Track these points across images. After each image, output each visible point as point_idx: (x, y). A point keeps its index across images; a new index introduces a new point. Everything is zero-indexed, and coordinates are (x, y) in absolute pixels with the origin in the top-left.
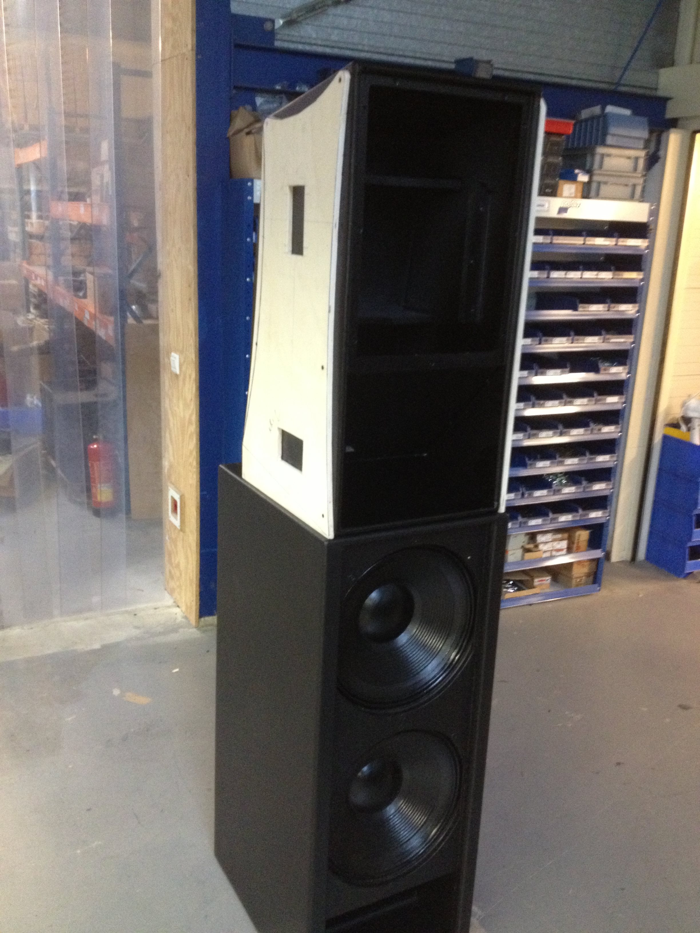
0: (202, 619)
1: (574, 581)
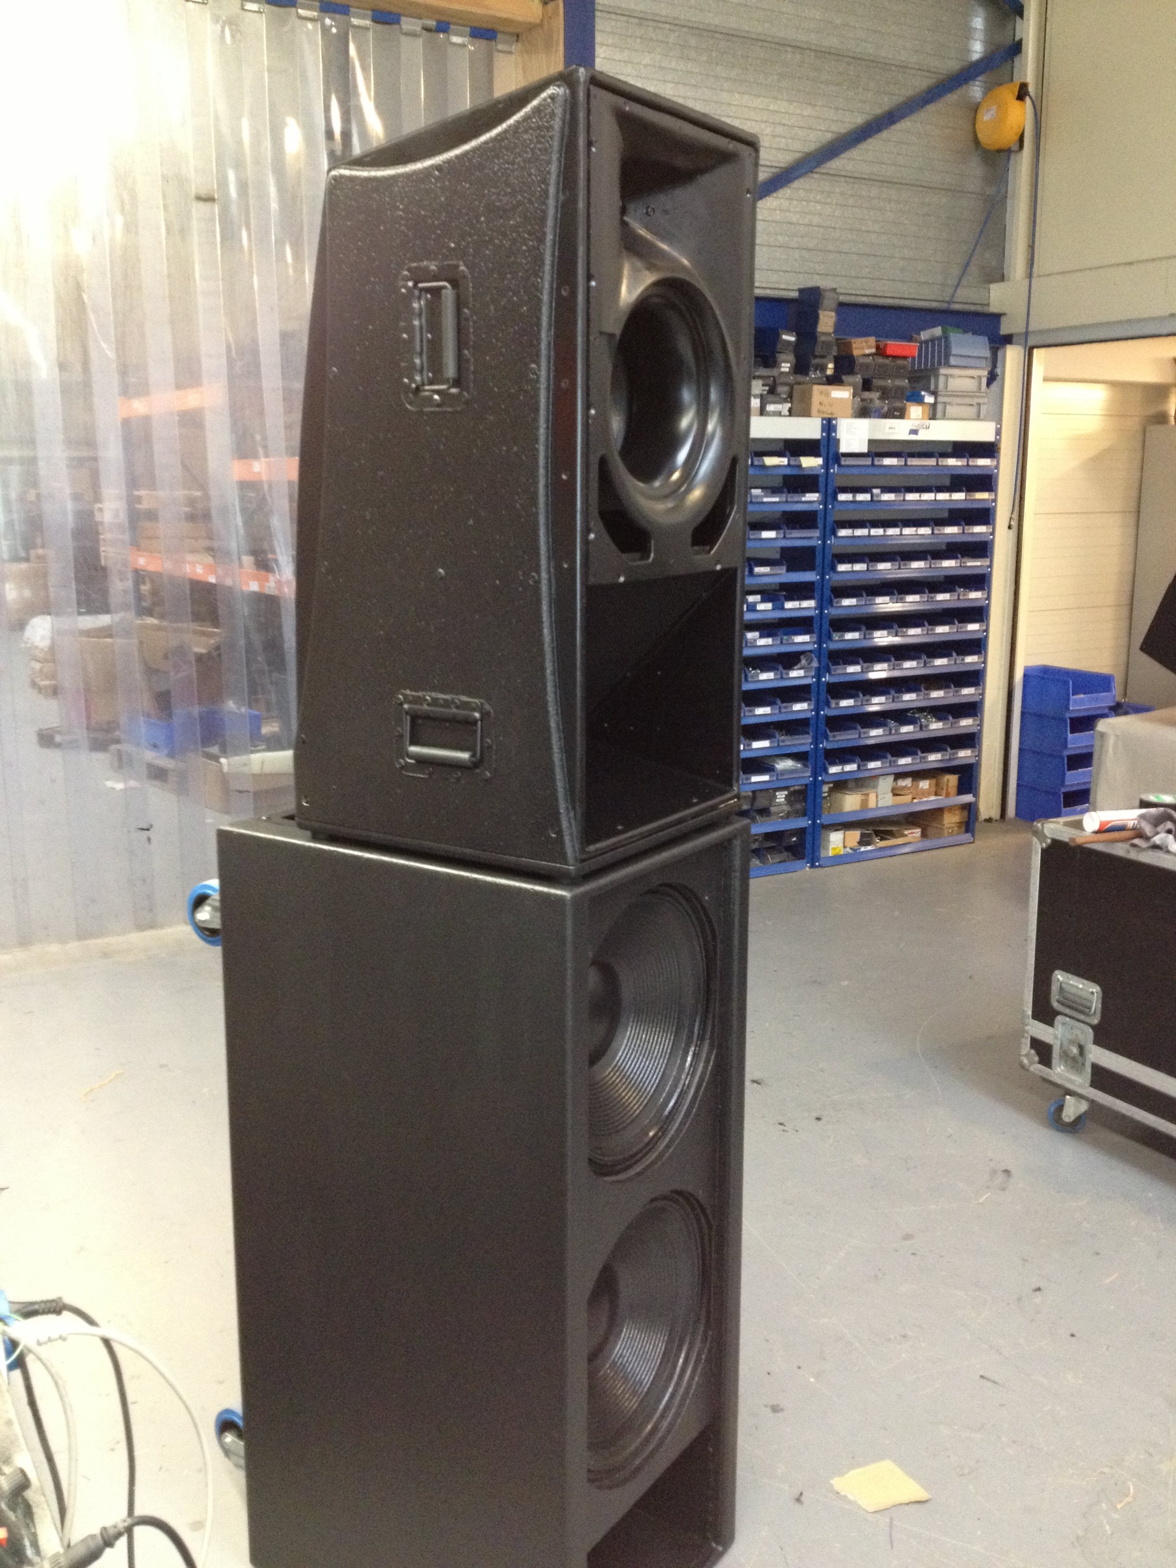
1: (946, 831)
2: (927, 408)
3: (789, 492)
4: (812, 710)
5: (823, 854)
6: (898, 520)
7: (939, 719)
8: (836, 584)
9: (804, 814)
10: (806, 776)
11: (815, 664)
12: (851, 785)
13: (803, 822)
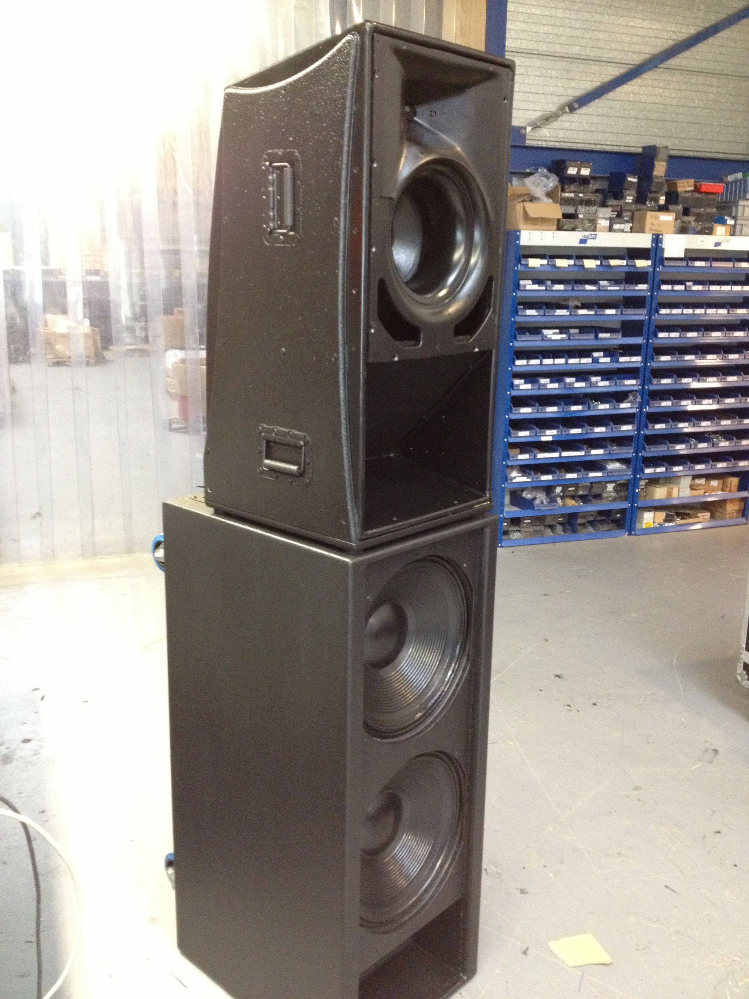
1: (728, 515)
2: (729, 228)
3: (626, 284)
4: (635, 430)
5: (638, 526)
6: (704, 303)
7: (727, 439)
8: (656, 346)
9: (626, 499)
10: (628, 474)
11: (639, 399)
12: (661, 481)
13: (625, 505)
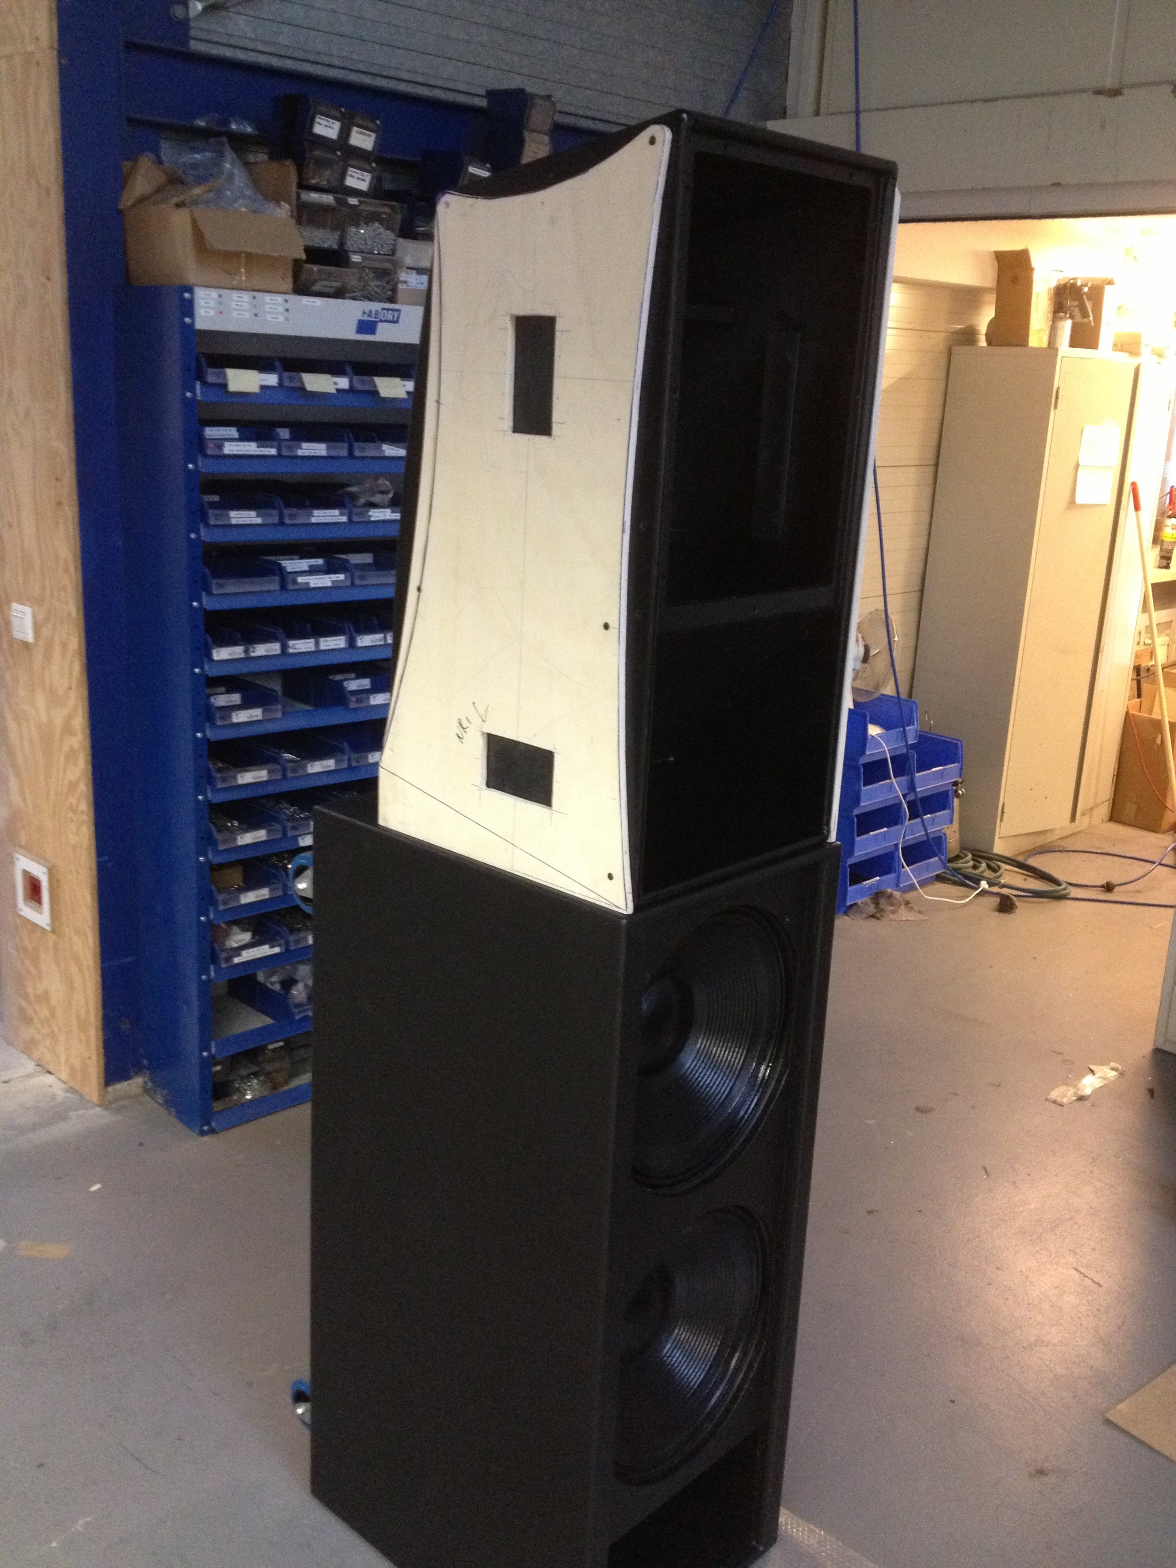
0: (110, 1089)
